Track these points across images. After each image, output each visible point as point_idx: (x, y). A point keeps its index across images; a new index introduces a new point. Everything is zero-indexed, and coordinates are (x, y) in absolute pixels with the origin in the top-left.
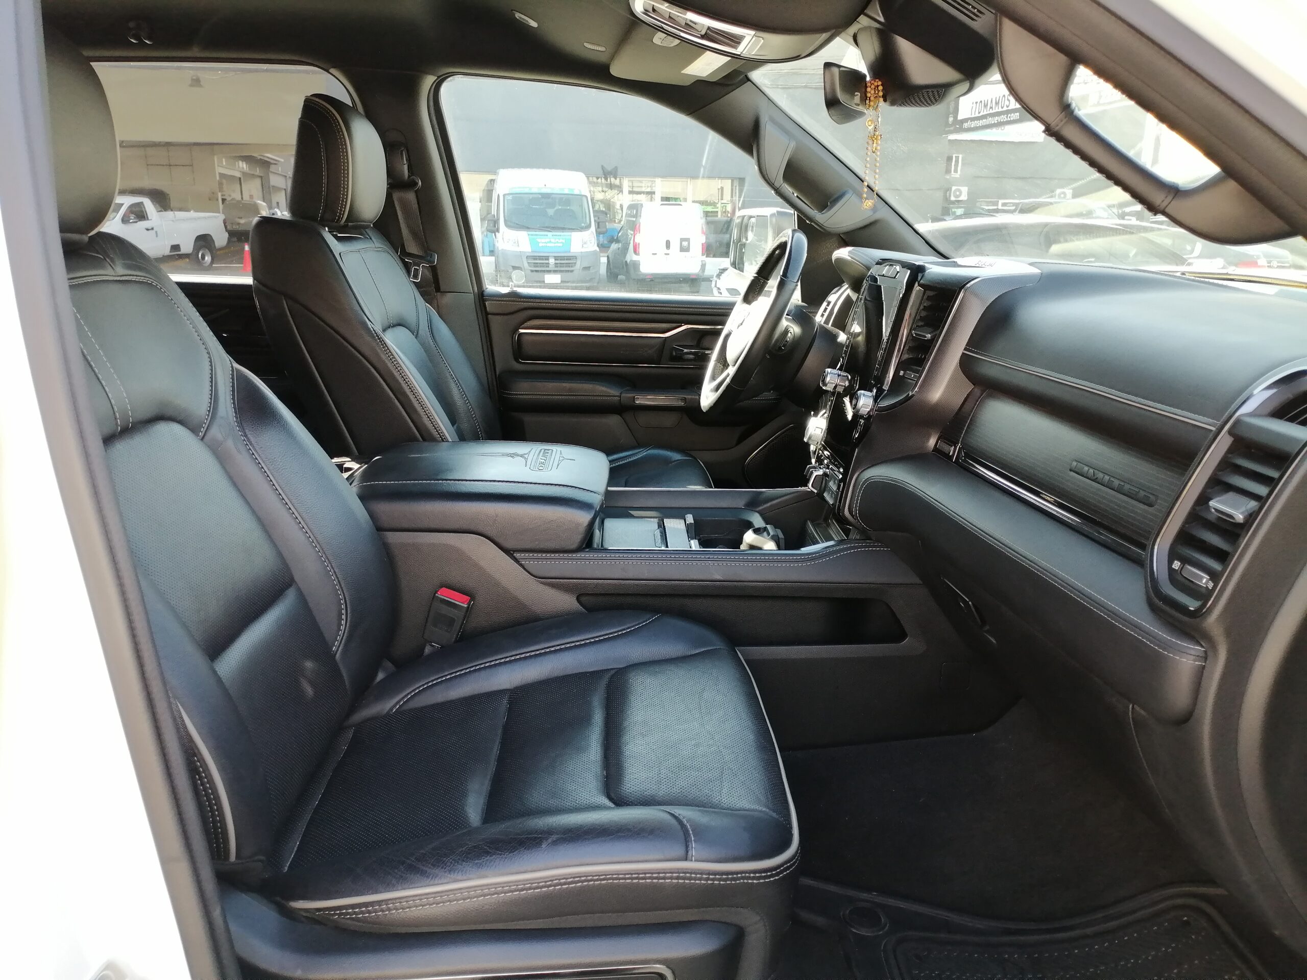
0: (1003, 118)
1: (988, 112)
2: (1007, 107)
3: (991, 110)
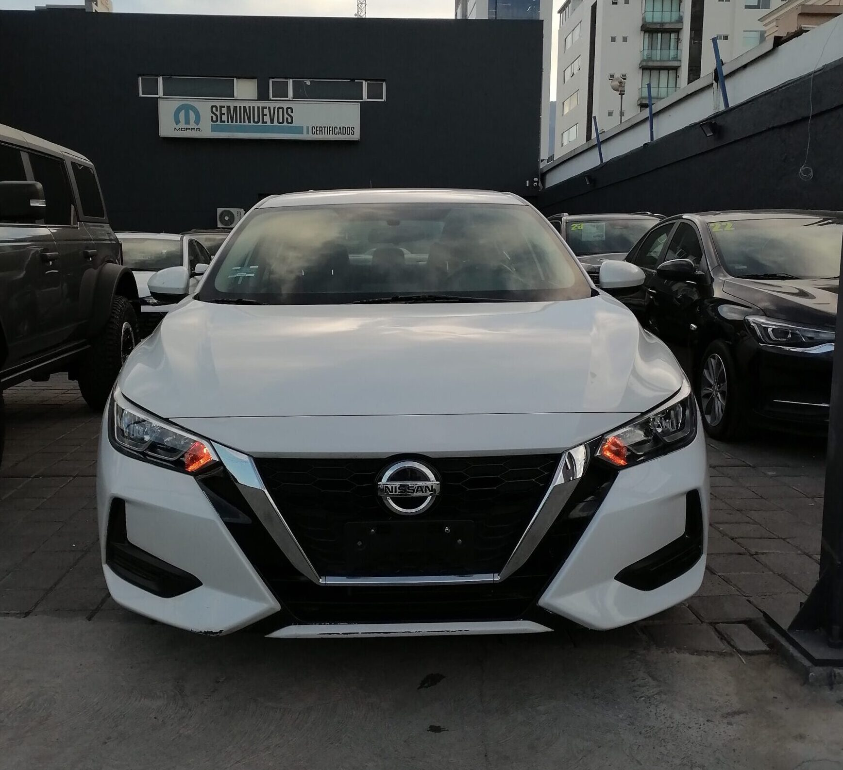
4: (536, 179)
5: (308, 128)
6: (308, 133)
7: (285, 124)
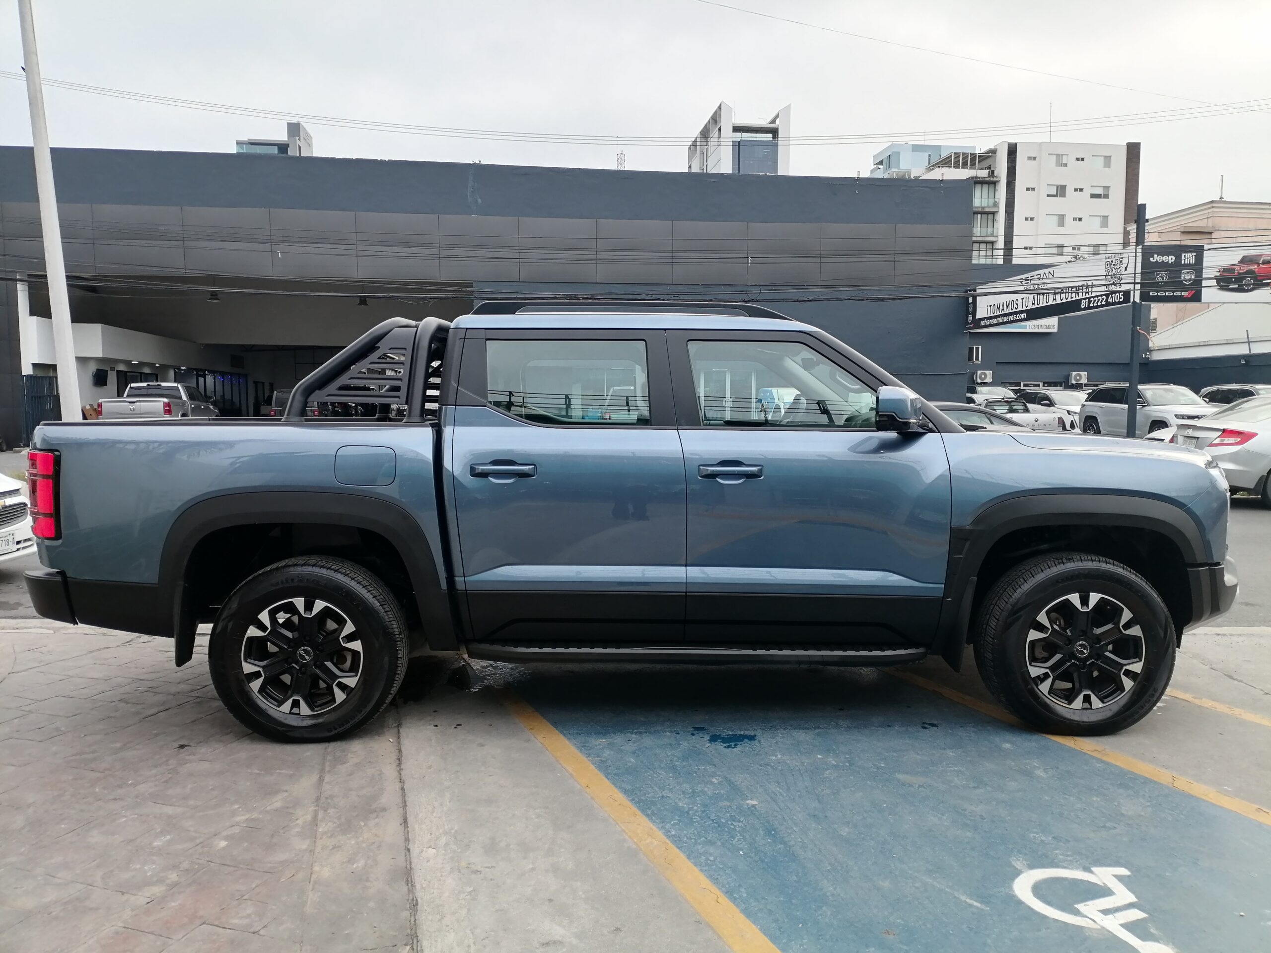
0: (1013, 318)
1: (1001, 313)
2: (1016, 309)
3: (1003, 311)
5: (1029, 325)
6: (1029, 328)
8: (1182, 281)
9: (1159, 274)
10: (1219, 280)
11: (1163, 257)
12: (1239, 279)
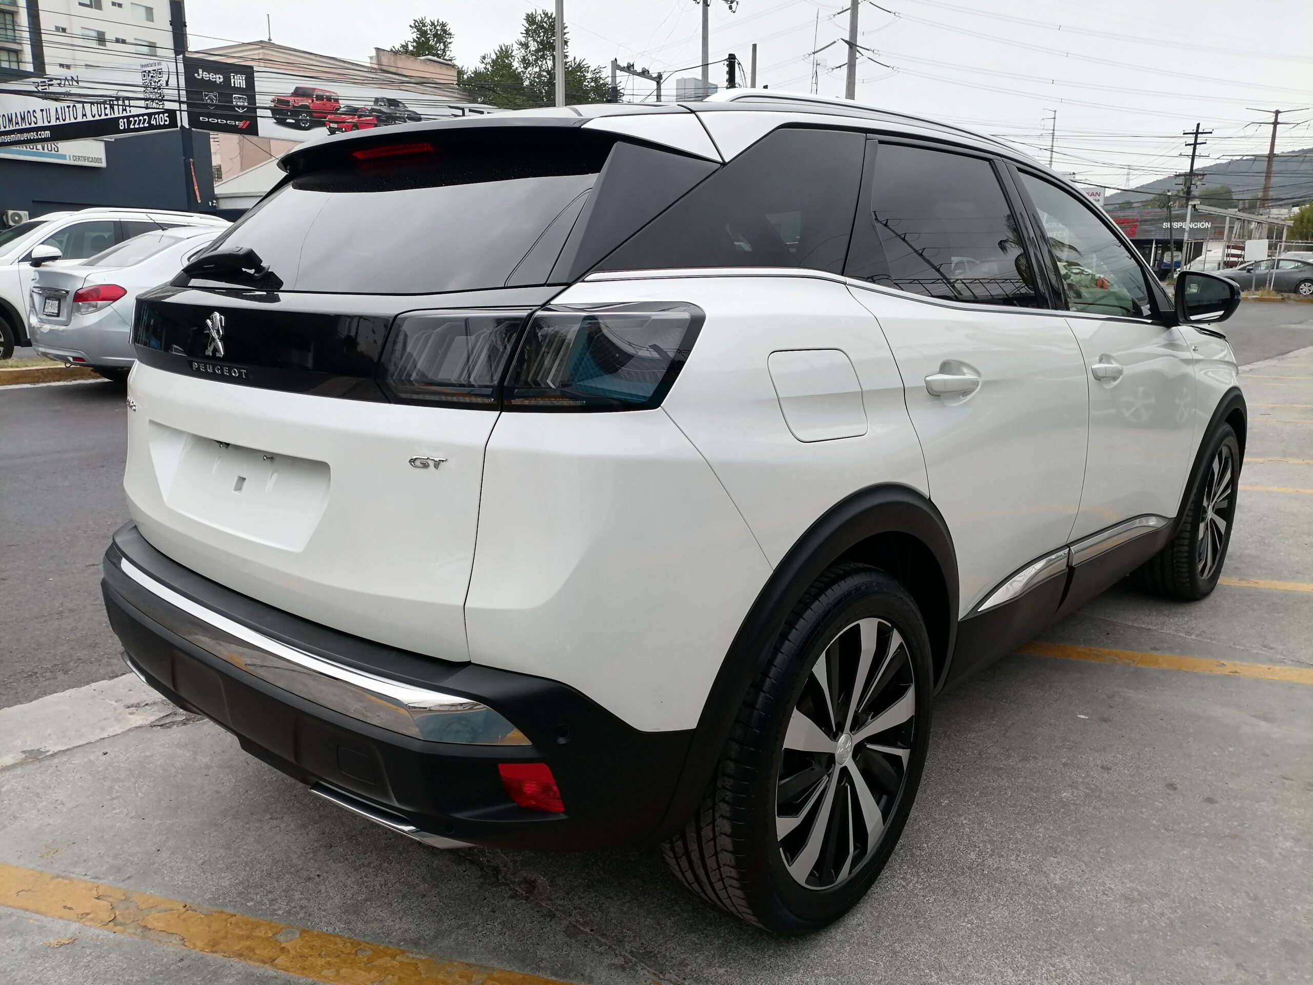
0: (33, 135)
1: (15, 128)
2: (36, 123)
3: (17, 125)
4: (215, 201)
5: (70, 156)
6: (70, 160)
7: (53, 152)
8: (234, 107)
9: (207, 95)
10: (275, 111)
11: (209, 74)
12: (295, 112)
